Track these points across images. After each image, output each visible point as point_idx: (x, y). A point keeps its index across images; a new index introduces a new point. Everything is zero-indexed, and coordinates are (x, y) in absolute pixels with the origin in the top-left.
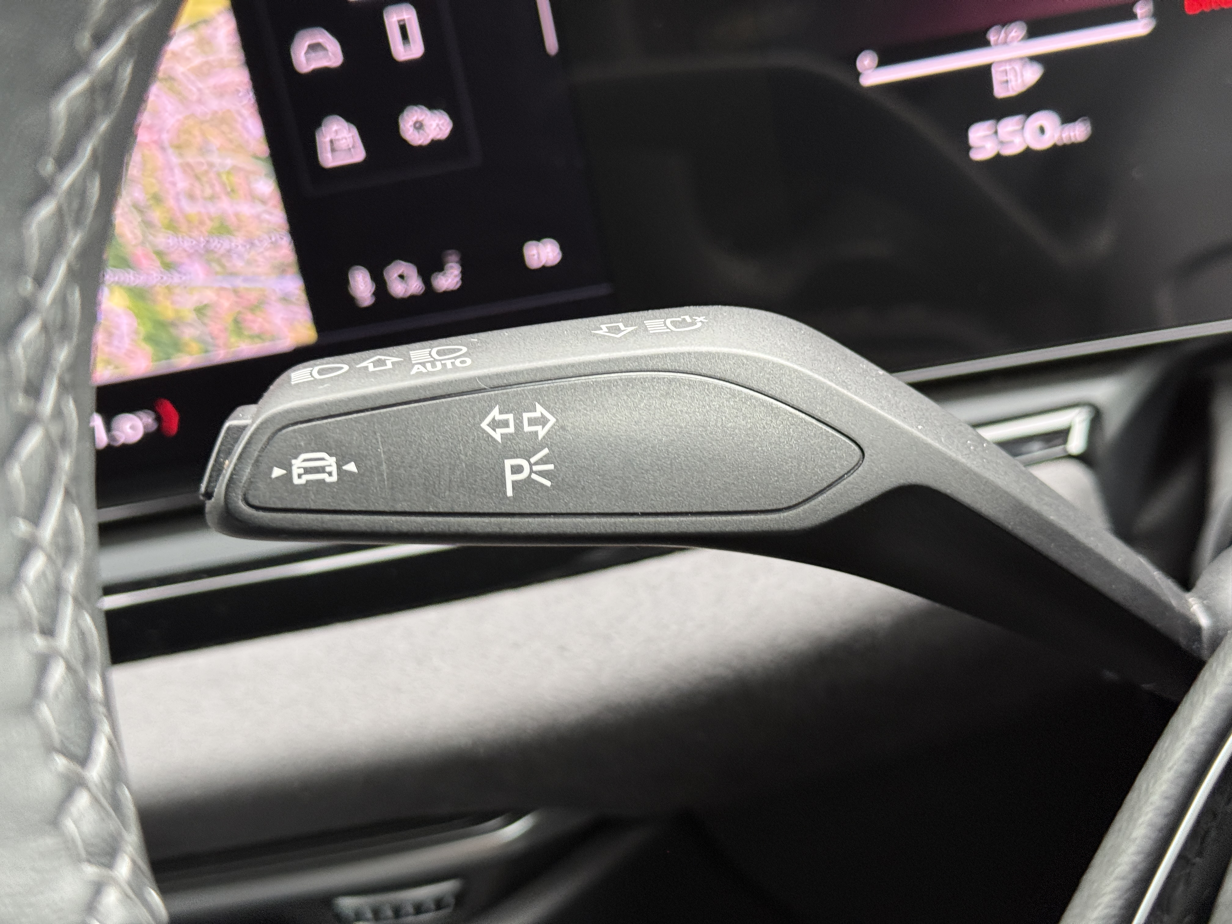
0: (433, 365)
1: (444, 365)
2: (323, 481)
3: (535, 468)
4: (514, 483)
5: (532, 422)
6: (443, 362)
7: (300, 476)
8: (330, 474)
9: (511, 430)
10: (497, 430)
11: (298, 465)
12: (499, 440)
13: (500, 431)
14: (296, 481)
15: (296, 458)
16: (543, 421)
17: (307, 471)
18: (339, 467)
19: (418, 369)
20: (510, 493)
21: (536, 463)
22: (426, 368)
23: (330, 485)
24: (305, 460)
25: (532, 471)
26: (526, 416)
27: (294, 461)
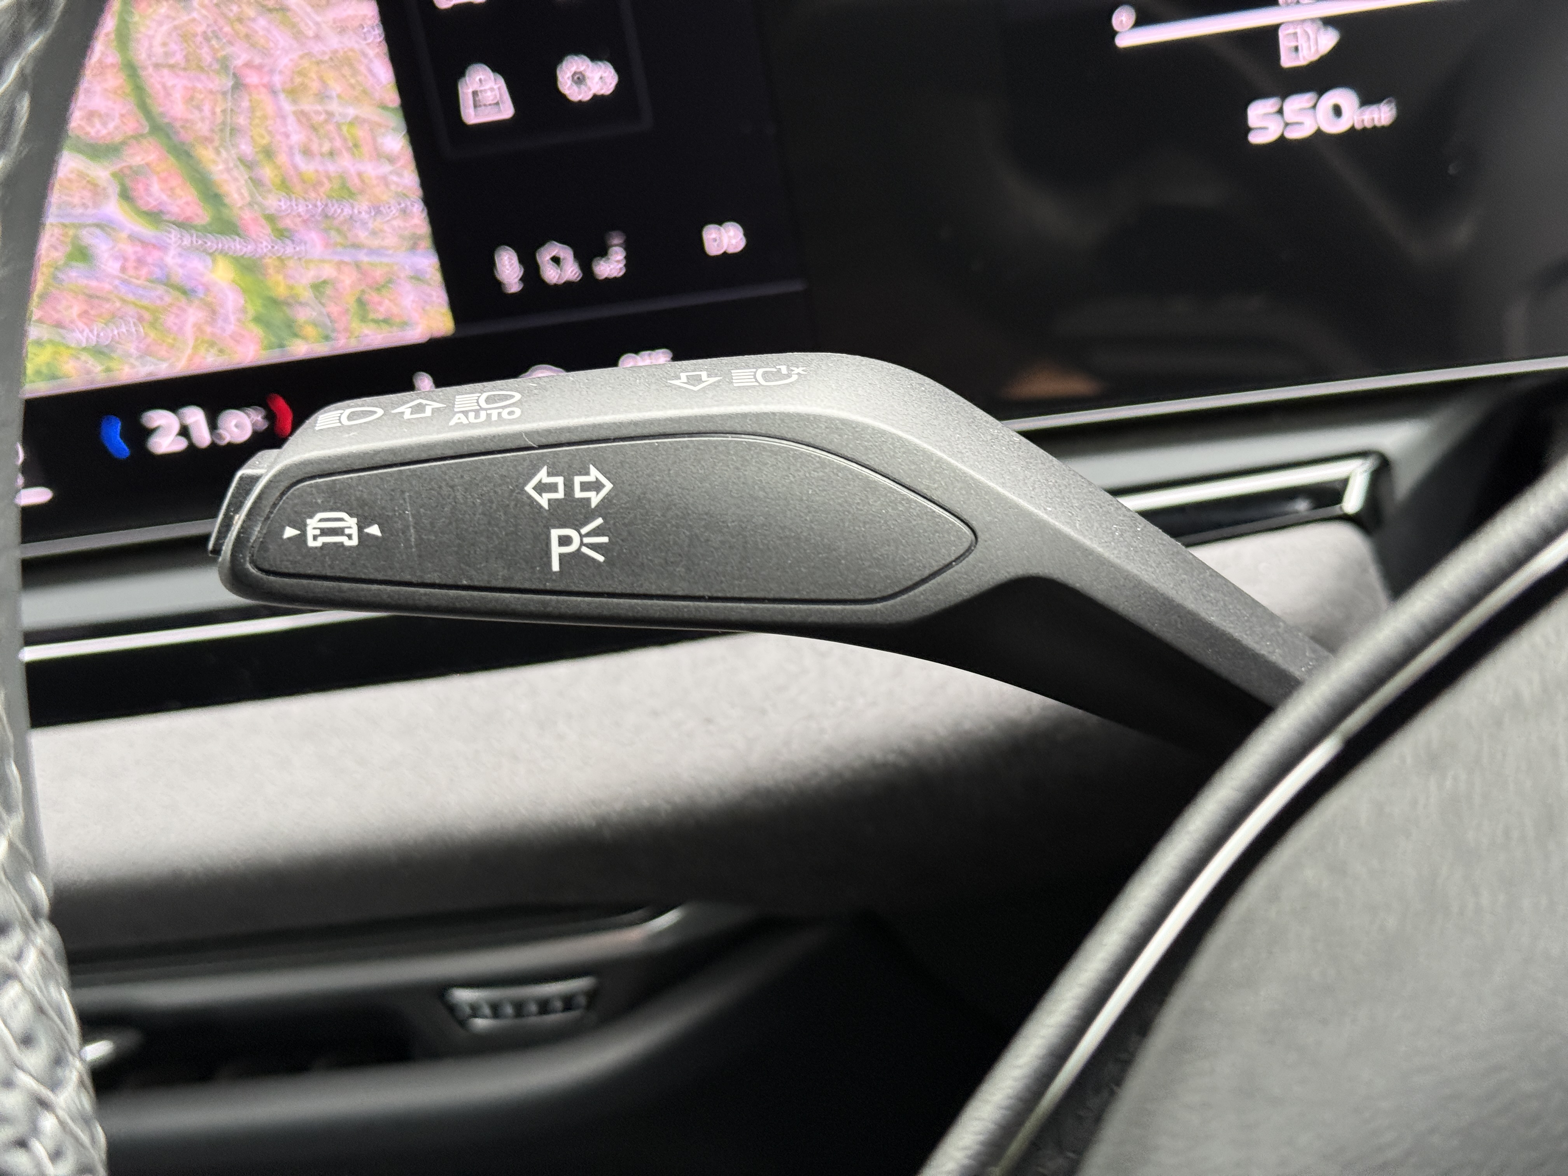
0: (477, 416)
1: (489, 416)
2: (341, 545)
3: (587, 540)
4: (562, 556)
5: (585, 487)
6: (489, 412)
7: (315, 538)
8: (350, 537)
9: (560, 495)
10: (544, 495)
11: (313, 524)
12: (545, 505)
13: (547, 496)
14: (311, 543)
15: (311, 517)
16: (597, 486)
17: (324, 532)
18: (360, 529)
19: (459, 419)
20: (556, 567)
21: (588, 535)
22: (467, 418)
23: (351, 548)
24: (321, 520)
25: (582, 544)
26: (578, 480)
27: (309, 521)
